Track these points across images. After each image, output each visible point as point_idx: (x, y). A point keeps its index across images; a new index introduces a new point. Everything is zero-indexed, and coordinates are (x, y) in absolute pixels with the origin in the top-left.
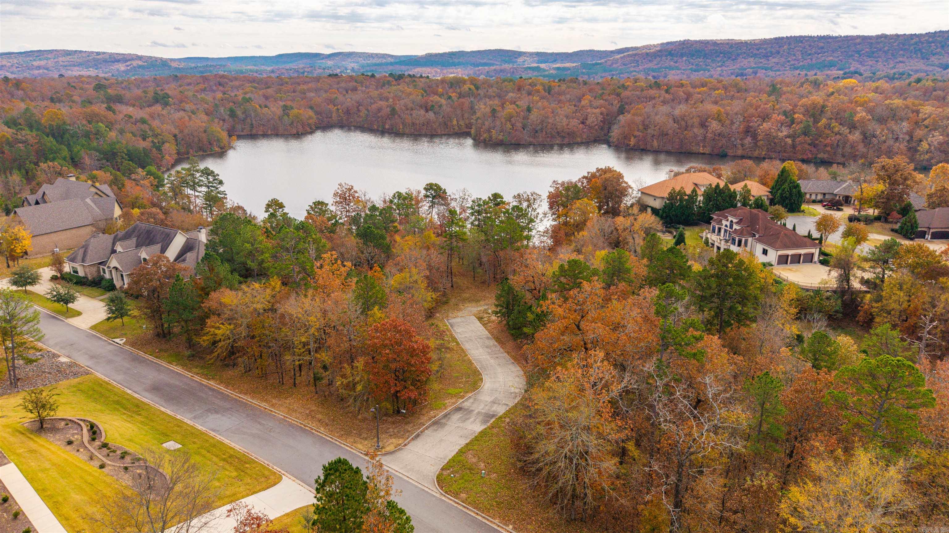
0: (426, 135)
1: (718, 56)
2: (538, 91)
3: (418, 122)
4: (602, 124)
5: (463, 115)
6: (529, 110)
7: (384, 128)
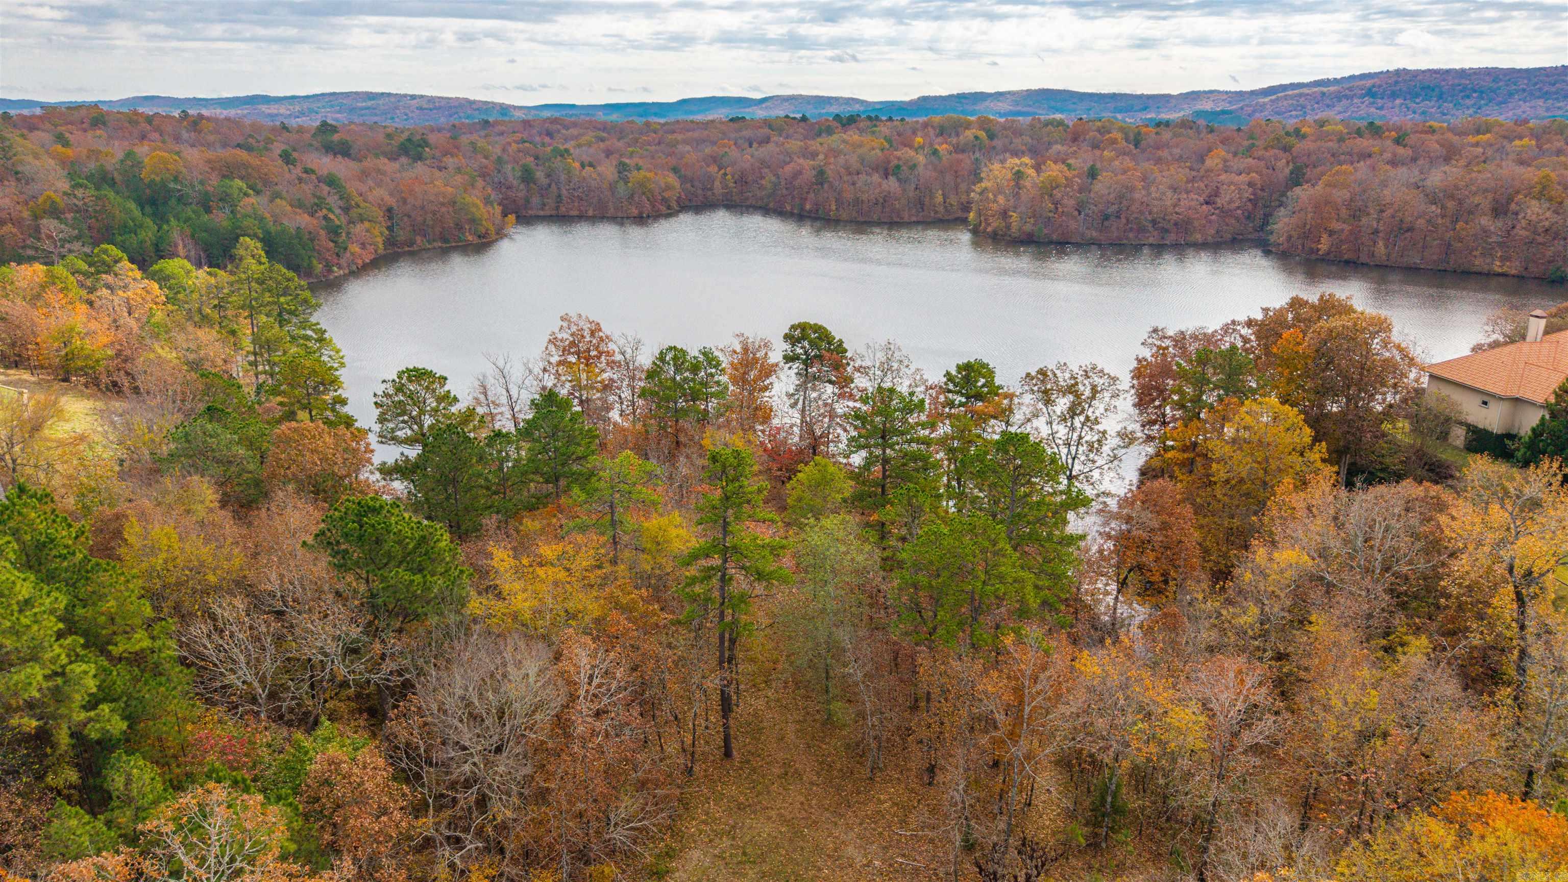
0: (879, 224)
1: (1468, 97)
2: (1114, 142)
3: (865, 197)
4: (1250, 206)
5: (957, 187)
6: (1093, 174)
7: (802, 209)
